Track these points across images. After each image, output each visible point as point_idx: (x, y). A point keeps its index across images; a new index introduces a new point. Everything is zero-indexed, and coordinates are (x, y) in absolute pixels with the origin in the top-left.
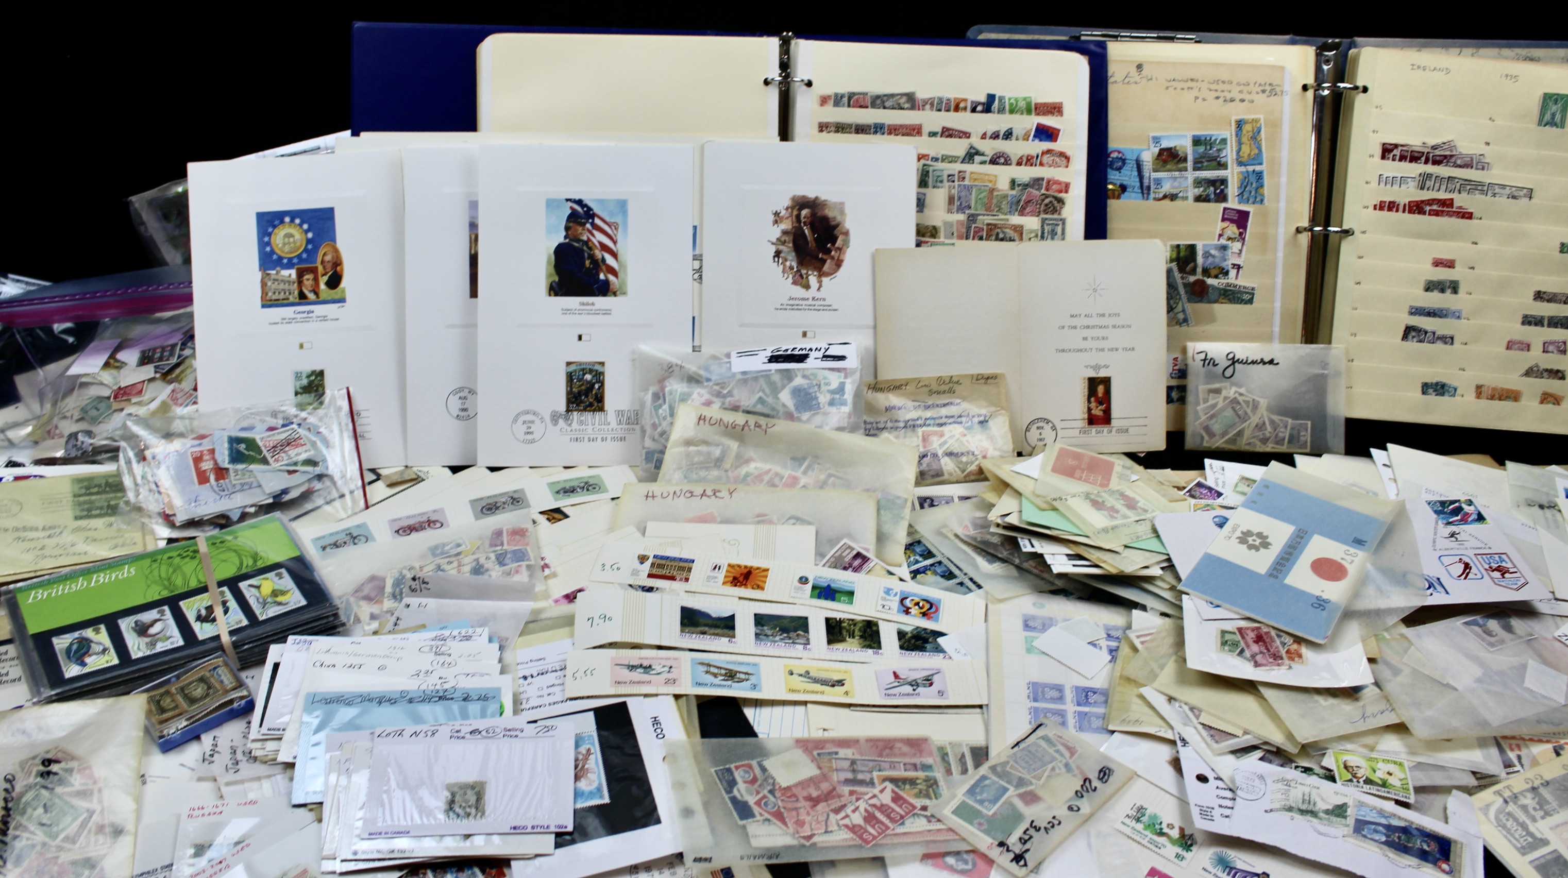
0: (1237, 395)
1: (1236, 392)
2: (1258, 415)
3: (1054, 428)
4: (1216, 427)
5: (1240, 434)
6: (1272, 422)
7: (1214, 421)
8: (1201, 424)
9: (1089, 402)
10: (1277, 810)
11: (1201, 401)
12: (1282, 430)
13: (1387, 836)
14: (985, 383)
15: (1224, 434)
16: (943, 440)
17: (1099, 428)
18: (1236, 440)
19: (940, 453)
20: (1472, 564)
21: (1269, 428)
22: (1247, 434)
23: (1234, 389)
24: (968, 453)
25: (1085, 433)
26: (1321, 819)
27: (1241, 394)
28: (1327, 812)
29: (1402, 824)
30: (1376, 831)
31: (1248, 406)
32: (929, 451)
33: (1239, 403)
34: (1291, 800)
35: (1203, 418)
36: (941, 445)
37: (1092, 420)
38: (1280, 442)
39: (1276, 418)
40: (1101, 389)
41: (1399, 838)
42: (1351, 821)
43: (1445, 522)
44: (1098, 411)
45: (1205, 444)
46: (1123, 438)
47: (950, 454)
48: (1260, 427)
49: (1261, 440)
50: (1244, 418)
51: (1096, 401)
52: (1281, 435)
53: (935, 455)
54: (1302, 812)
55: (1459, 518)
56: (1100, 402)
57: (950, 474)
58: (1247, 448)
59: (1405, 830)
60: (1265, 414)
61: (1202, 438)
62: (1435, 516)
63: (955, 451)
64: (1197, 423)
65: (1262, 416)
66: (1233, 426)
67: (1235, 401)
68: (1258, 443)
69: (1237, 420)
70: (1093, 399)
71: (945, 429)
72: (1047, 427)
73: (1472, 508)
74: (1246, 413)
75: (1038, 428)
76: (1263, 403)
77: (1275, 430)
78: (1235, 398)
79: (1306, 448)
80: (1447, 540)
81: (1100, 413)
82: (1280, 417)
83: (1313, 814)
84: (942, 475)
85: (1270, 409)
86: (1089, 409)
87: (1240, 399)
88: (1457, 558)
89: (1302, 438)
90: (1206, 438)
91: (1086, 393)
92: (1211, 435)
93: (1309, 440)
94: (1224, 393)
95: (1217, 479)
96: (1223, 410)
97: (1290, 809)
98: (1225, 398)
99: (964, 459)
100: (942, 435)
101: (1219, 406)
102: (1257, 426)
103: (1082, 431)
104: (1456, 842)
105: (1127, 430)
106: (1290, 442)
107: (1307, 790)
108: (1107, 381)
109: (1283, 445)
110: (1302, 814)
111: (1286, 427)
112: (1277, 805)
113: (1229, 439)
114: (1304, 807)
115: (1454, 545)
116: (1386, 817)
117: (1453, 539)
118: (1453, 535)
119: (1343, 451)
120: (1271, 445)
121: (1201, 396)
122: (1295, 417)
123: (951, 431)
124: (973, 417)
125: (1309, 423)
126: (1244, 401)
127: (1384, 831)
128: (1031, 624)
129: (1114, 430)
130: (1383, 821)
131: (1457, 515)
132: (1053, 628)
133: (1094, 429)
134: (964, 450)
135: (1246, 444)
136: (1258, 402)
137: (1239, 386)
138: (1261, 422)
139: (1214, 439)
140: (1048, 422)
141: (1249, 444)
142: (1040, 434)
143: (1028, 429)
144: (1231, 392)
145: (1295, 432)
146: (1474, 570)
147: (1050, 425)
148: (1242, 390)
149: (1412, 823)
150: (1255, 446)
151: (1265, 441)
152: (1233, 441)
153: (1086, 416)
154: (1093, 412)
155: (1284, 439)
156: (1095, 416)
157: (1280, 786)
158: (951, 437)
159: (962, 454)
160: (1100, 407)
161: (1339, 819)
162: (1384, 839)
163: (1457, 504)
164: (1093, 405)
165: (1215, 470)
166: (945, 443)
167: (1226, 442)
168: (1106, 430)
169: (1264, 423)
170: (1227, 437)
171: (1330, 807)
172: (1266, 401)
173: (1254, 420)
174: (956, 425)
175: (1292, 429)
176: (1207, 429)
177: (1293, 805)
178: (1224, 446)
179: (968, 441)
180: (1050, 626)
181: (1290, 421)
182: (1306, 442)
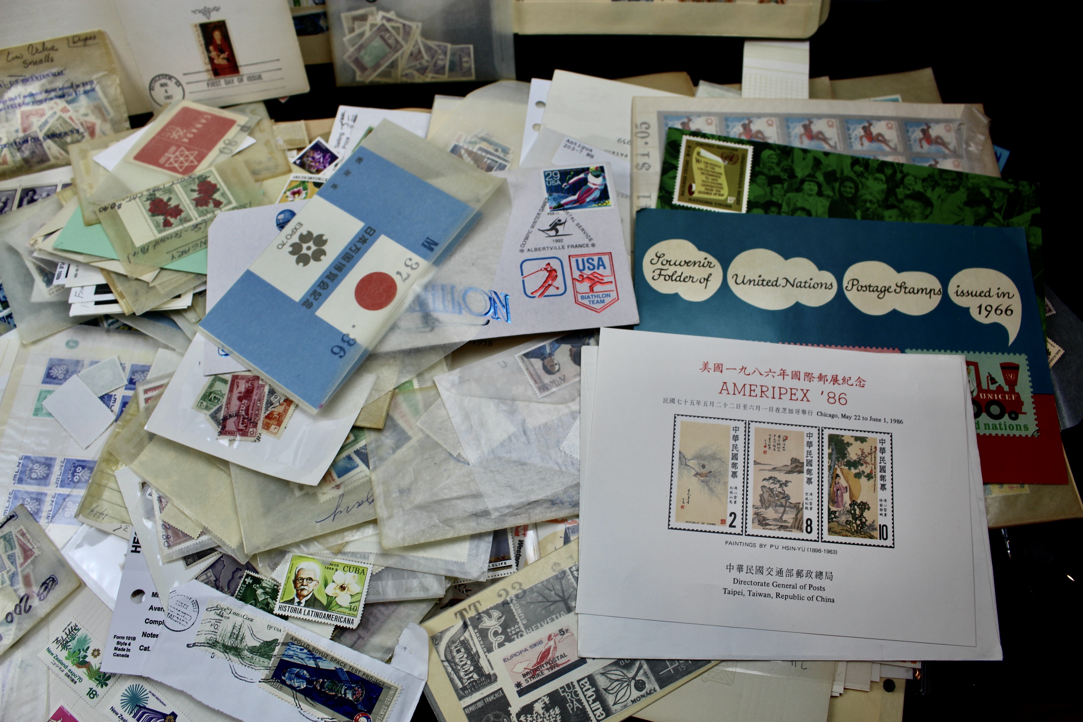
0: (384, 22)
1: (384, 17)
2: (411, 43)
3: (178, 84)
4: (367, 60)
5: (393, 65)
6: (428, 49)
7: (363, 53)
8: (350, 57)
9: (208, 51)
10: (202, 645)
11: (346, 31)
12: (441, 57)
13: (309, 682)
14: (85, 45)
15: (377, 66)
16: (43, 120)
17: (228, 78)
18: (390, 72)
19: (41, 135)
20: (559, 273)
21: (426, 57)
22: (402, 64)
23: (381, 14)
24: (72, 132)
25: (213, 85)
26: (243, 658)
27: (389, 20)
28: (253, 650)
29: (332, 666)
30: (298, 676)
31: (398, 34)
32: (29, 135)
33: (387, 30)
34: (219, 632)
35: (351, 50)
36: (41, 127)
37: (217, 71)
38: (440, 70)
39: (432, 44)
40: (217, 35)
41: (322, 685)
42: (273, 662)
43: (554, 204)
44: (221, 60)
45: (358, 78)
46: (255, 86)
47: (52, 136)
48: (415, 55)
49: (418, 70)
50: (396, 47)
51: (215, 50)
52: (440, 63)
53: (36, 140)
54: (226, 649)
55: (575, 197)
56: (220, 50)
57: (56, 158)
58: (405, 80)
59: (333, 675)
60: (420, 39)
61: (354, 72)
62: (546, 195)
63: (58, 132)
64: (345, 57)
65: (417, 42)
66: (384, 57)
67: (383, 28)
68: (416, 74)
69: (388, 50)
70: (211, 48)
71: (44, 106)
72: (171, 84)
73: (599, 181)
74: (397, 42)
75: (162, 85)
76: (416, 27)
77: (433, 57)
78: (383, 25)
79: (471, 75)
80: (544, 235)
81: (224, 62)
82: (437, 43)
83: (236, 651)
84: (48, 160)
85: (426, 34)
86: (211, 60)
87: (388, 25)
88: (543, 264)
89: (465, 65)
90: (358, 73)
91: (203, 42)
92: (363, 68)
93: (473, 66)
94: (370, 20)
95: (342, 134)
96: (371, 39)
97: (213, 644)
98: (372, 26)
99: (69, 139)
100: (42, 115)
101: (368, 34)
102: (411, 54)
103: (210, 84)
104: (389, 687)
105: (260, 77)
106: (452, 69)
107: (239, 620)
108: (221, 26)
109: (444, 74)
110: (225, 652)
111: (445, 53)
112: (202, 639)
113: (383, 71)
114: (229, 643)
115: (549, 242)
116: (315, 659)
117: (553, 233)
118: (554, 227)
119: (514, 76)
120: (430, 75)
121: (346, 25)
122: (454, 42)
123: (52, 108)
124: (78, 86)
125: (471, 47)
126: (393, 28)
127: (308, 676)
128: (54, 372)
129: (245, 78)
130: (311, 664)
131: (574, 194)
132: (75, 376)
133: (222, 81)
134: (67, 129)
135: (402, 76)
136: (410, 27)
137: (388, 11)
138: (416, 50)
139: (367, 73)
140: (170, 78)
141: (406, 75)
142: (166, 91)
143: (151, 88)
144: (378, 18)
145: (456, 58)
146: (559, 282)
147: (174, 81)
148: (391, 15)
149: (345, 664)
150: (413, 77)
151: (423, 70)
152: (386, 74)
153: (209, 67)
154: (217, 61)
155: (444, 67)
156: (219, 65)
157: (212, 615)
158: (51, 117)
159: (66, 134)
160: (222, 56)
161: (262, 659)
162: (303, 686)
163: (582, 176)
164: (214, 54)
165: (345, 121)
166: (46, 123)
167: (380, 75)
168: (235, 79)
169: (420, 52)
170: (379, 71)
171: (258, 644)
172: (420, 25)
173: (408, 48)
174: (58, 101)
175: (453, 54)
176: (357, 62)
177: (219, 639)
178: (378, 79)
179: (71, 118)
180: (74, 372)
181: (449, 46)
182: (470, 69)
